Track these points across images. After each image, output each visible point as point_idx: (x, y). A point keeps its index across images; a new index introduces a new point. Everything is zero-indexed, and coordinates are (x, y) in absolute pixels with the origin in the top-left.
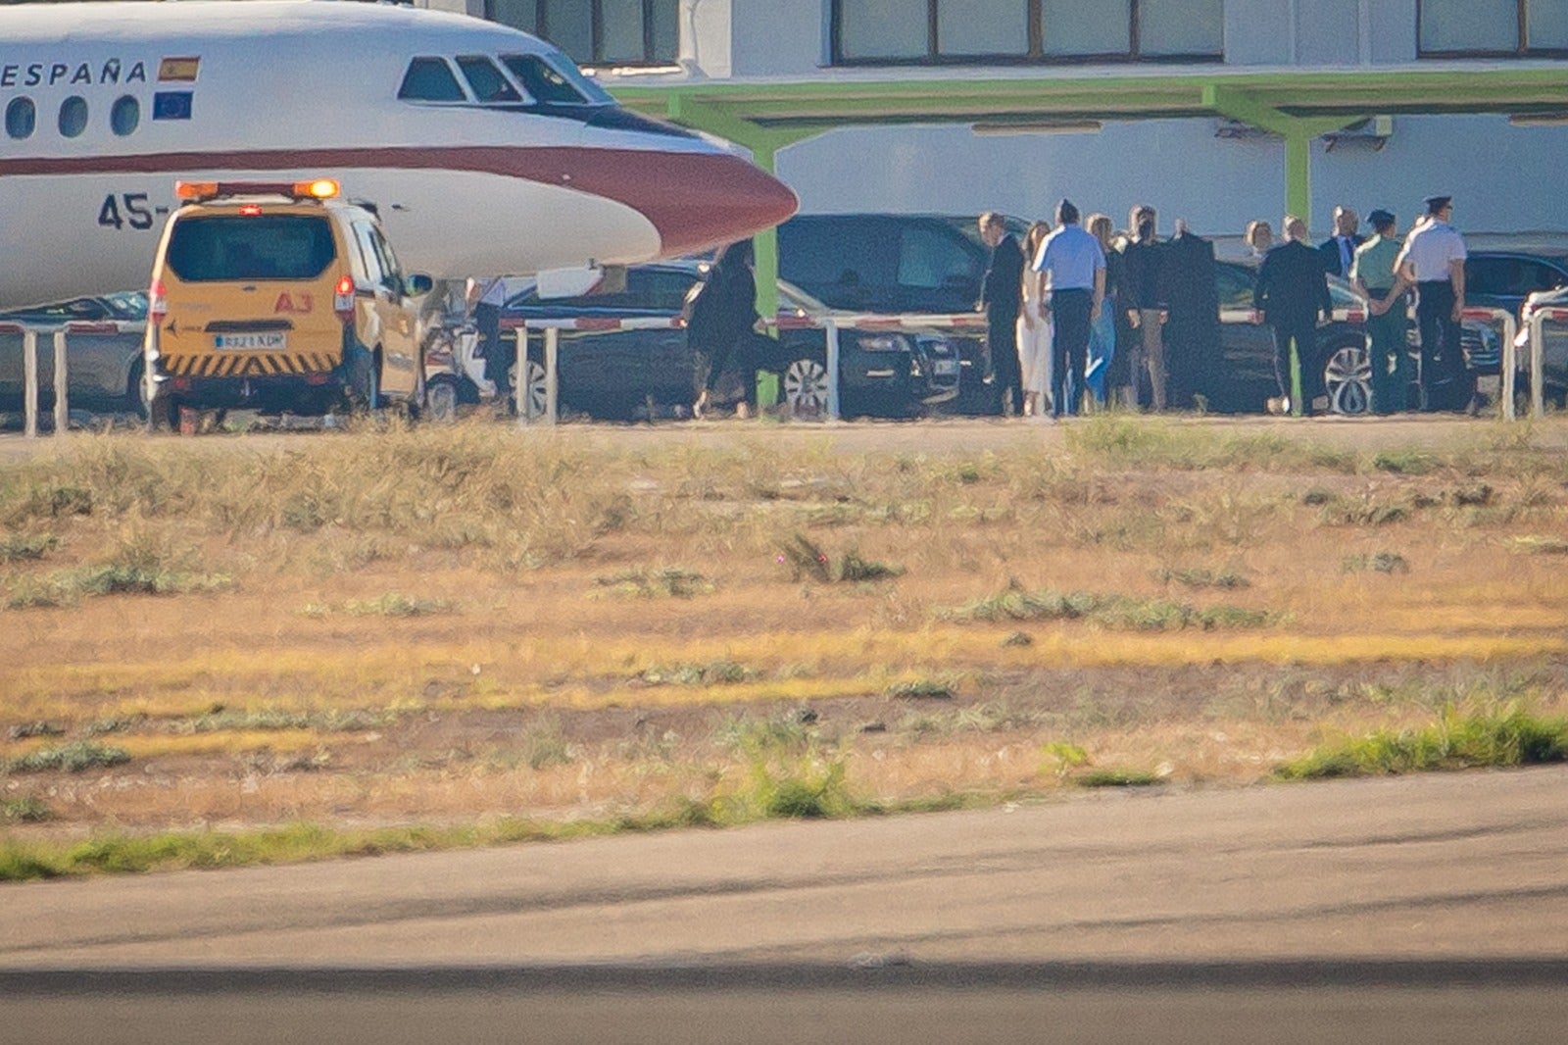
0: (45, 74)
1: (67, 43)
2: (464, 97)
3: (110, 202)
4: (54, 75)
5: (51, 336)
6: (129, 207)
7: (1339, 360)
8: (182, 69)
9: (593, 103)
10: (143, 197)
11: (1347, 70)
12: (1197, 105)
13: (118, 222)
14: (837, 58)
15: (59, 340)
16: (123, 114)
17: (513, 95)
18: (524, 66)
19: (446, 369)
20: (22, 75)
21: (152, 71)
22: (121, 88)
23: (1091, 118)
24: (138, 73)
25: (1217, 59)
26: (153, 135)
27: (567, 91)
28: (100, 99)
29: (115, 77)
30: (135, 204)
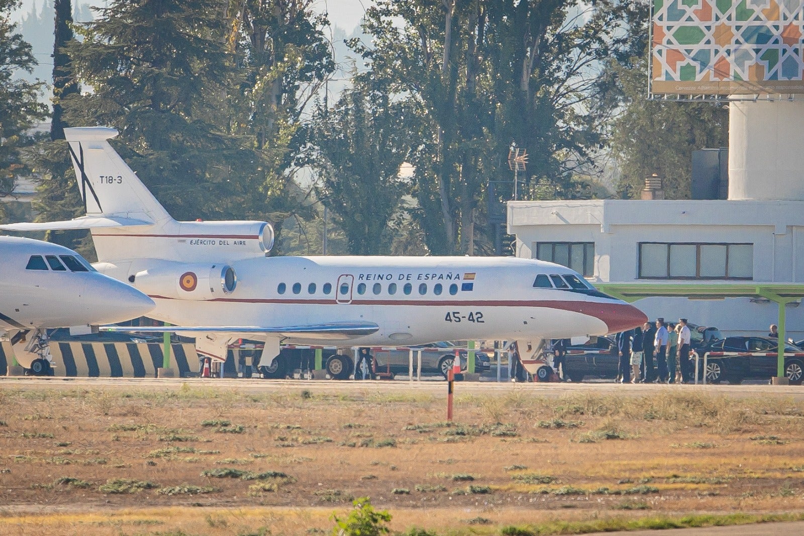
0: (430, 276)
1: (437, 268)
2: (552, 287)
3: (449, 314)
4: (433, 277)
5: (417, 351)
6: (454, 316)
7: (791, 368)
8: (470, 276)
9: (589, 289)
10: (458, 313)
11: (790, 284)
12: (754, 293)
13: (450, 320)
14: (640, 277)
15: (419, 352)
16: (453, 289)
17: (566, 286)
18: (570, 278)
19: (544, 365)
20: (423, 277)
21: (462, 276)
22: (452, 282)
23: (722, 296)
24: (458, 277)
25: (750, 279)
26: (461, 295)
27: (581, 285)
28: (446, 284)
29: (450, 278)
30: (456, 315)
